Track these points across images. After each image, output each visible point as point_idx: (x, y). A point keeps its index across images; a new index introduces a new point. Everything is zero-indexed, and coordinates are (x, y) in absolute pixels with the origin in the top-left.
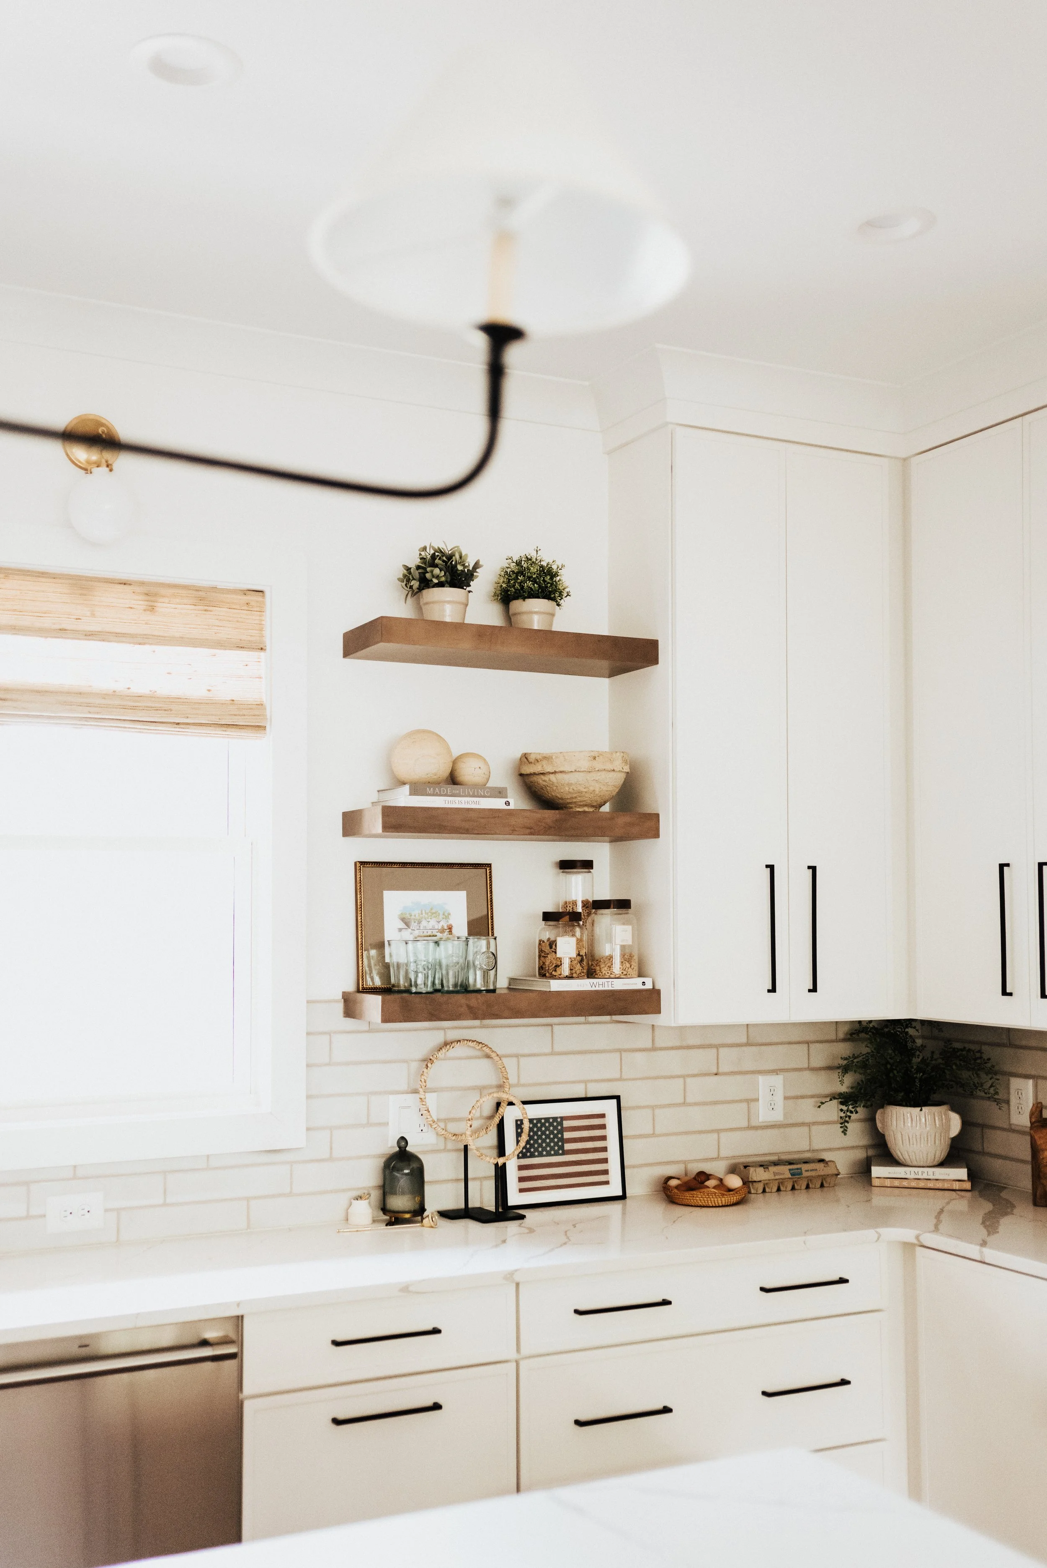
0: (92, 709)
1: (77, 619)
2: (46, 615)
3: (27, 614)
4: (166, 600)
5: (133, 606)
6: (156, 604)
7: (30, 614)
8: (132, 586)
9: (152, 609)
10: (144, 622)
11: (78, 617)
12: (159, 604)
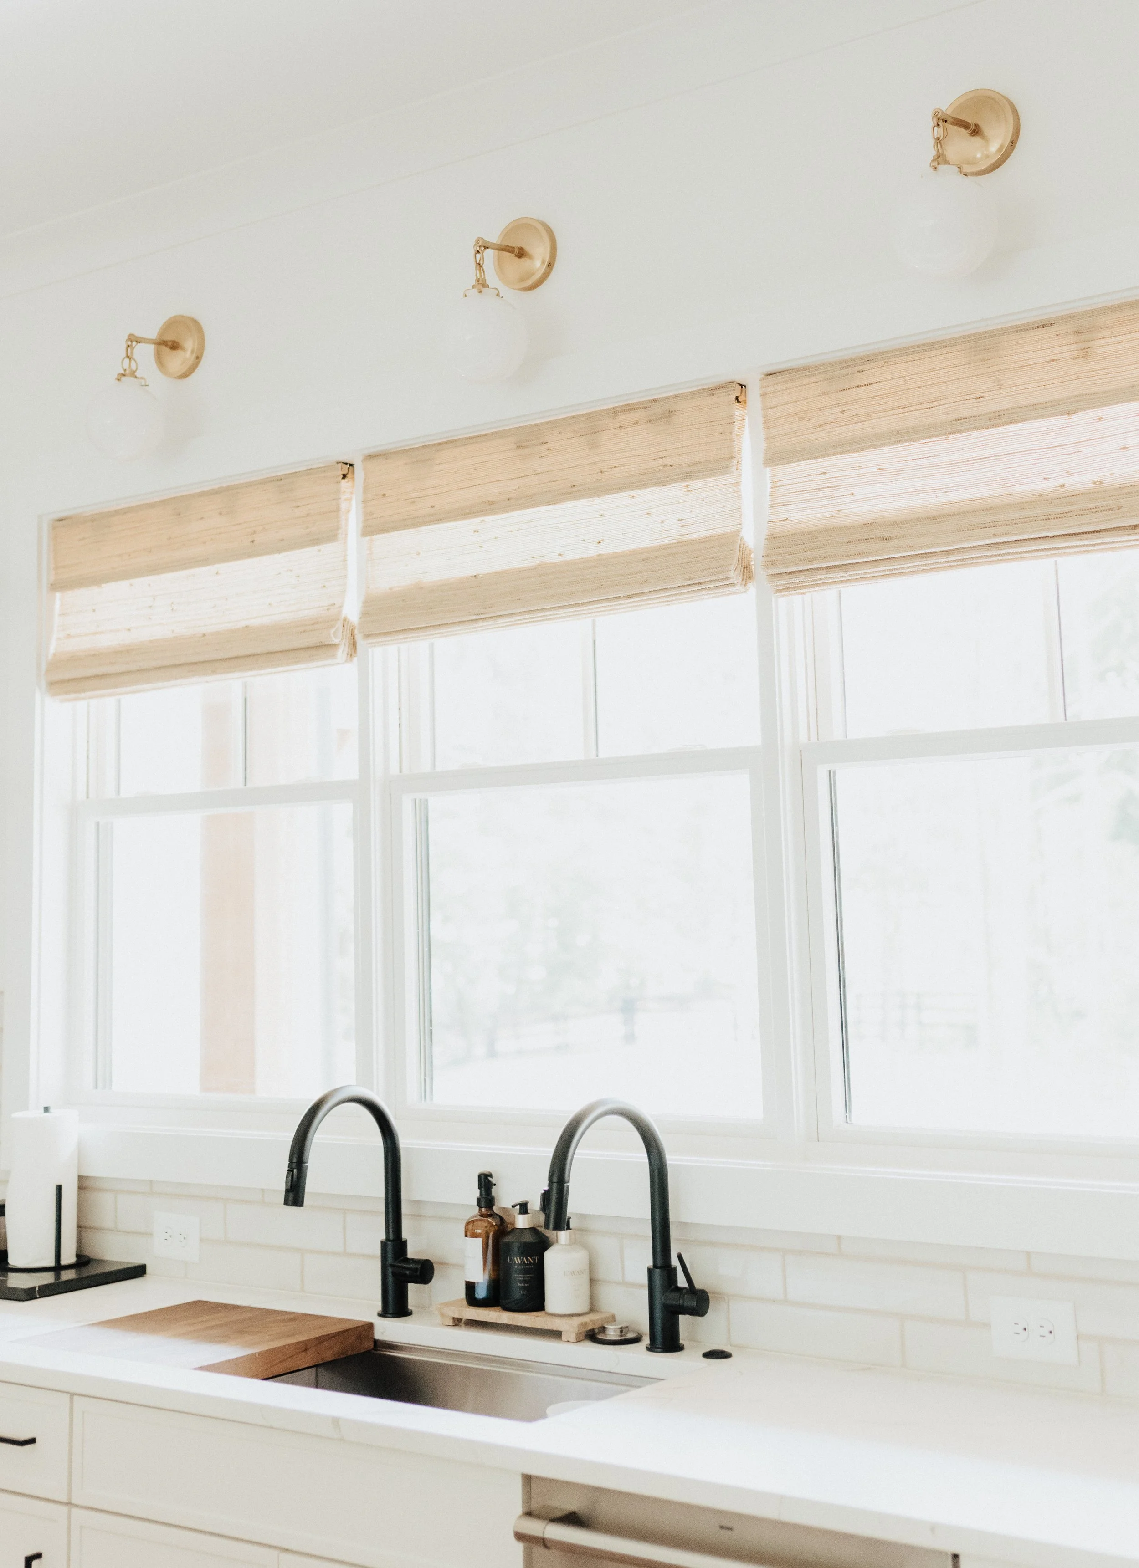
0: (998, 530)
1: (976, 398)
2: (936, 404)
3: (913, 408)
4: (1107, 333)
5: (1058, 356)
6: (1088, 344)
7: (918, 407)
8: (1055, 326)
9: (1085, 353)
10: (1073, 377)
11: (979, 395)
12: (1096, 343)
